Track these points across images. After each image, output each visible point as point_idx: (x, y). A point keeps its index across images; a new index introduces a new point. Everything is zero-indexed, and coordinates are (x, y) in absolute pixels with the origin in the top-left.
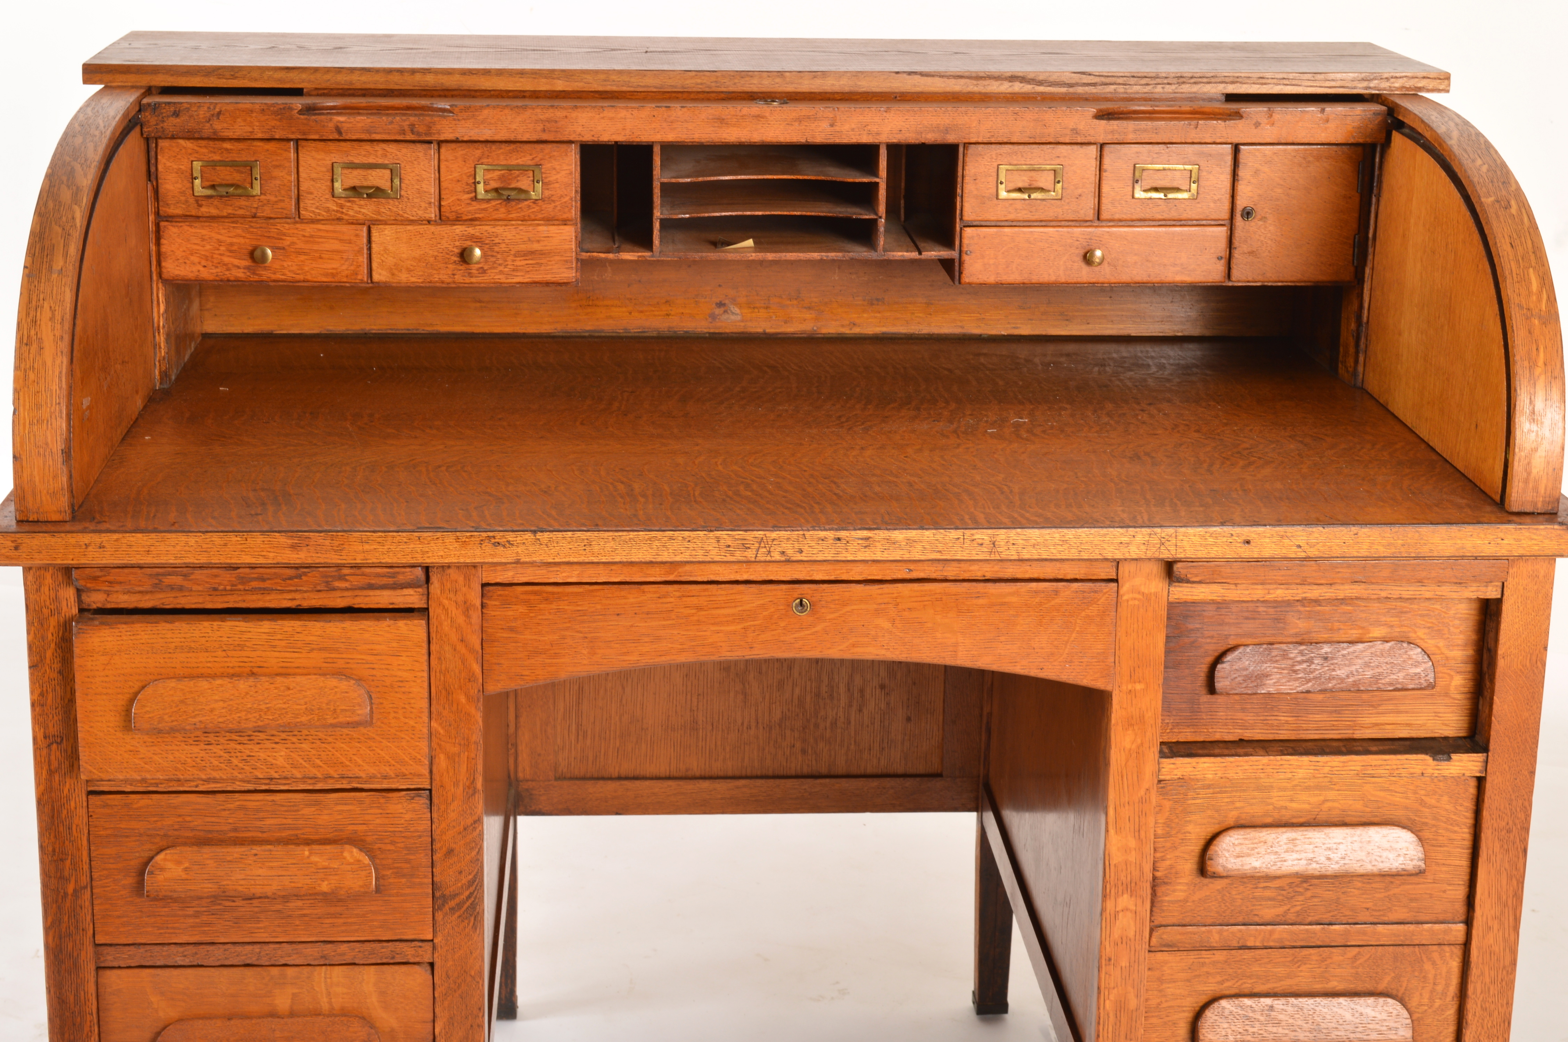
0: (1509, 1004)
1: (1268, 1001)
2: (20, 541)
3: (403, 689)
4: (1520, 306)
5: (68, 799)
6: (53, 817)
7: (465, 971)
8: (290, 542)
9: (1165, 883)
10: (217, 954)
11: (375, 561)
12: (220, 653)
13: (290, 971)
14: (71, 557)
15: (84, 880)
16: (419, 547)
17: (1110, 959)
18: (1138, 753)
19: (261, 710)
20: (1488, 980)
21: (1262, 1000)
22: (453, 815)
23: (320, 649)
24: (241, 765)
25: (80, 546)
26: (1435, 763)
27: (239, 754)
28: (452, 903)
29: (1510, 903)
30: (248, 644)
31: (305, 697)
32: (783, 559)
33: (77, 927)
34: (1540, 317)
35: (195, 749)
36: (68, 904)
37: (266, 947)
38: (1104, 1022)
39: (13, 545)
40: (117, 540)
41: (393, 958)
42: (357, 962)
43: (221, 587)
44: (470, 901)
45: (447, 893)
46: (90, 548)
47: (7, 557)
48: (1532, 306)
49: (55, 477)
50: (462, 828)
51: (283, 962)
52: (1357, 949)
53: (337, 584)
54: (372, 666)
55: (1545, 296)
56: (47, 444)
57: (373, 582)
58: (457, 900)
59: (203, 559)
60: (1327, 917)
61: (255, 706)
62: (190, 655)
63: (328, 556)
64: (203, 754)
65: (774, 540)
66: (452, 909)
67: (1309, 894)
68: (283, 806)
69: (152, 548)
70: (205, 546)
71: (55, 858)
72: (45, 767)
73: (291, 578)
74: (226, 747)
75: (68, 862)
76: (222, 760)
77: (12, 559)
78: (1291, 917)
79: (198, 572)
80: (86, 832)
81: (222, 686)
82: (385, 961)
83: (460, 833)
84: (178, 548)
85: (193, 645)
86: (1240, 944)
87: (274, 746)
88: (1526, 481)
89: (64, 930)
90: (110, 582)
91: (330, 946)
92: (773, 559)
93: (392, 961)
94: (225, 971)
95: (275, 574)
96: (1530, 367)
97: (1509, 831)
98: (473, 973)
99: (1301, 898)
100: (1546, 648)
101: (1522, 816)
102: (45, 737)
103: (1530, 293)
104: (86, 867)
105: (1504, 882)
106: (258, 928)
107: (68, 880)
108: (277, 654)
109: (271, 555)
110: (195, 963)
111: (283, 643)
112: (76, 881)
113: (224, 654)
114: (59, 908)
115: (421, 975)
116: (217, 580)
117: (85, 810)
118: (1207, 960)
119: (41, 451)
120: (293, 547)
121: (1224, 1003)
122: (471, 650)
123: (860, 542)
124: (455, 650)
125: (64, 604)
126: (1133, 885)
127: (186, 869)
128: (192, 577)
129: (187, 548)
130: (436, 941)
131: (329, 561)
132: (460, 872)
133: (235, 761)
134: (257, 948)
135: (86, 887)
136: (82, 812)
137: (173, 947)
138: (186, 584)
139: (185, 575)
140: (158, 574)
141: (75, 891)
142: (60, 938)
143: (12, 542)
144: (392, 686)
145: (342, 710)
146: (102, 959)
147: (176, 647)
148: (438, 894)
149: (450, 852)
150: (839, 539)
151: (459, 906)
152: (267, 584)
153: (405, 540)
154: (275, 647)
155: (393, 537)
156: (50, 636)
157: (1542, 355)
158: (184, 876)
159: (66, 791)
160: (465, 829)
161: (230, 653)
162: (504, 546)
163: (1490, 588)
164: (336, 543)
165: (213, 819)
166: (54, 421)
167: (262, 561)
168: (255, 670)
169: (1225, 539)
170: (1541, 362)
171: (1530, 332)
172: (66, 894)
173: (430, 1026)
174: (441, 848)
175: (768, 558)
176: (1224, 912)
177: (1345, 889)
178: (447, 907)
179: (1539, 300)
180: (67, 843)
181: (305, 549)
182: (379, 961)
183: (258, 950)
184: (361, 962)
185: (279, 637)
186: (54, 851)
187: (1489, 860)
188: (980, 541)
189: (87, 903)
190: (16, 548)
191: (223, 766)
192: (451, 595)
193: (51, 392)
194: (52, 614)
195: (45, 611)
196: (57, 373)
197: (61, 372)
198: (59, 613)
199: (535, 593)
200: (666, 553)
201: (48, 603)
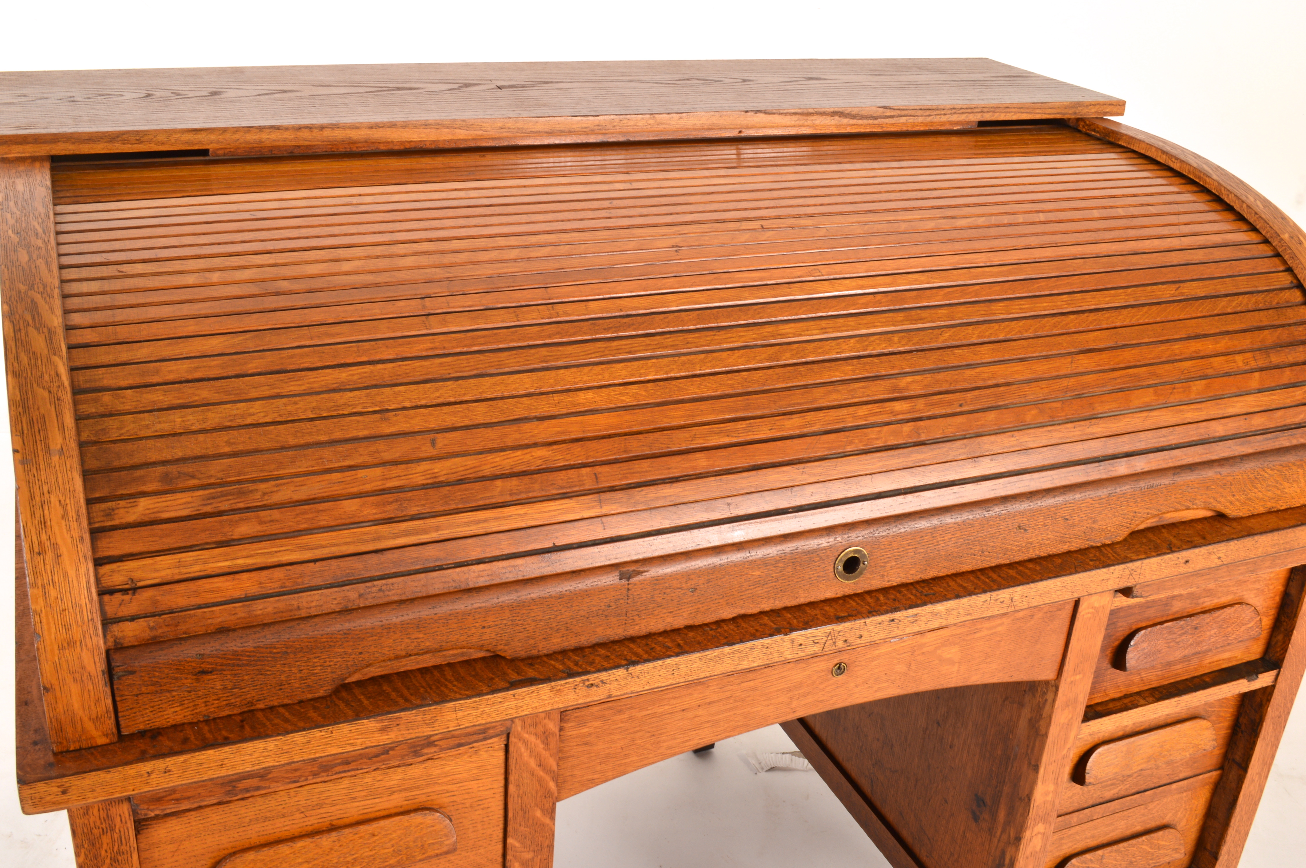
2: (67, 785)
3: (482, 806)
8: (379, 725)
11: (468, 724)
12: (298, 815)
14: (131, 788)
16: (513, 703)
18: (1068, 725)
19: (348, 862)
23: (401, 791)
25: (142, 776)
30: (326, 801)
31: (391, 840)
39: (60, 789)
40: (185, 761)
43: (302, 779)
46: (153, 776)
47: (54, 803)
49: (98, 701)
53: (426, 751)
54: (452, 794)
56: (83, 668)
57: (463, 741)
61: (341, 859)
62: (266, 824)
63: (420, 730)
69: (226, 761)
70: (285, 747)
73: (377, 756)
77: (60, 803)
79: (276, 770)
81: (304, 847)
84: (255, 755)
85: (268, 814)
90: (176, 800)
95: (361, 755)
108: (358, 804)
109: (359, 741)
111: (364, 793)
113: (302, 815)
119: (78, 678)
120: (383, 730)
128: (270, 776)
129: (266, 754)
131: (420, 735)
139: (262, 776)
140: (230, 782)
143: (58, 787)
144: (471, 806)
145: (430, 844)
147: (251, 821)
150: (893, 620)
153: (500, 700)
154: (355, 798)
155: (488, 699)
161: (308, 814)
164: (428, 717)
166: (86, 637)
167: (348, 749)
168: (336, 824)
181: (395, 729)
185: (359, 788)
188: (1002, 600)
190: (64, 792)
192: (532, 729)
193: (81, 606)
194: (104, 832)
195: (96, 832)
196: (84, 584)
197: (88, 582)
198: (112, 830)
199: (610, 708)
200: (745, 662)
201: (98, 823)
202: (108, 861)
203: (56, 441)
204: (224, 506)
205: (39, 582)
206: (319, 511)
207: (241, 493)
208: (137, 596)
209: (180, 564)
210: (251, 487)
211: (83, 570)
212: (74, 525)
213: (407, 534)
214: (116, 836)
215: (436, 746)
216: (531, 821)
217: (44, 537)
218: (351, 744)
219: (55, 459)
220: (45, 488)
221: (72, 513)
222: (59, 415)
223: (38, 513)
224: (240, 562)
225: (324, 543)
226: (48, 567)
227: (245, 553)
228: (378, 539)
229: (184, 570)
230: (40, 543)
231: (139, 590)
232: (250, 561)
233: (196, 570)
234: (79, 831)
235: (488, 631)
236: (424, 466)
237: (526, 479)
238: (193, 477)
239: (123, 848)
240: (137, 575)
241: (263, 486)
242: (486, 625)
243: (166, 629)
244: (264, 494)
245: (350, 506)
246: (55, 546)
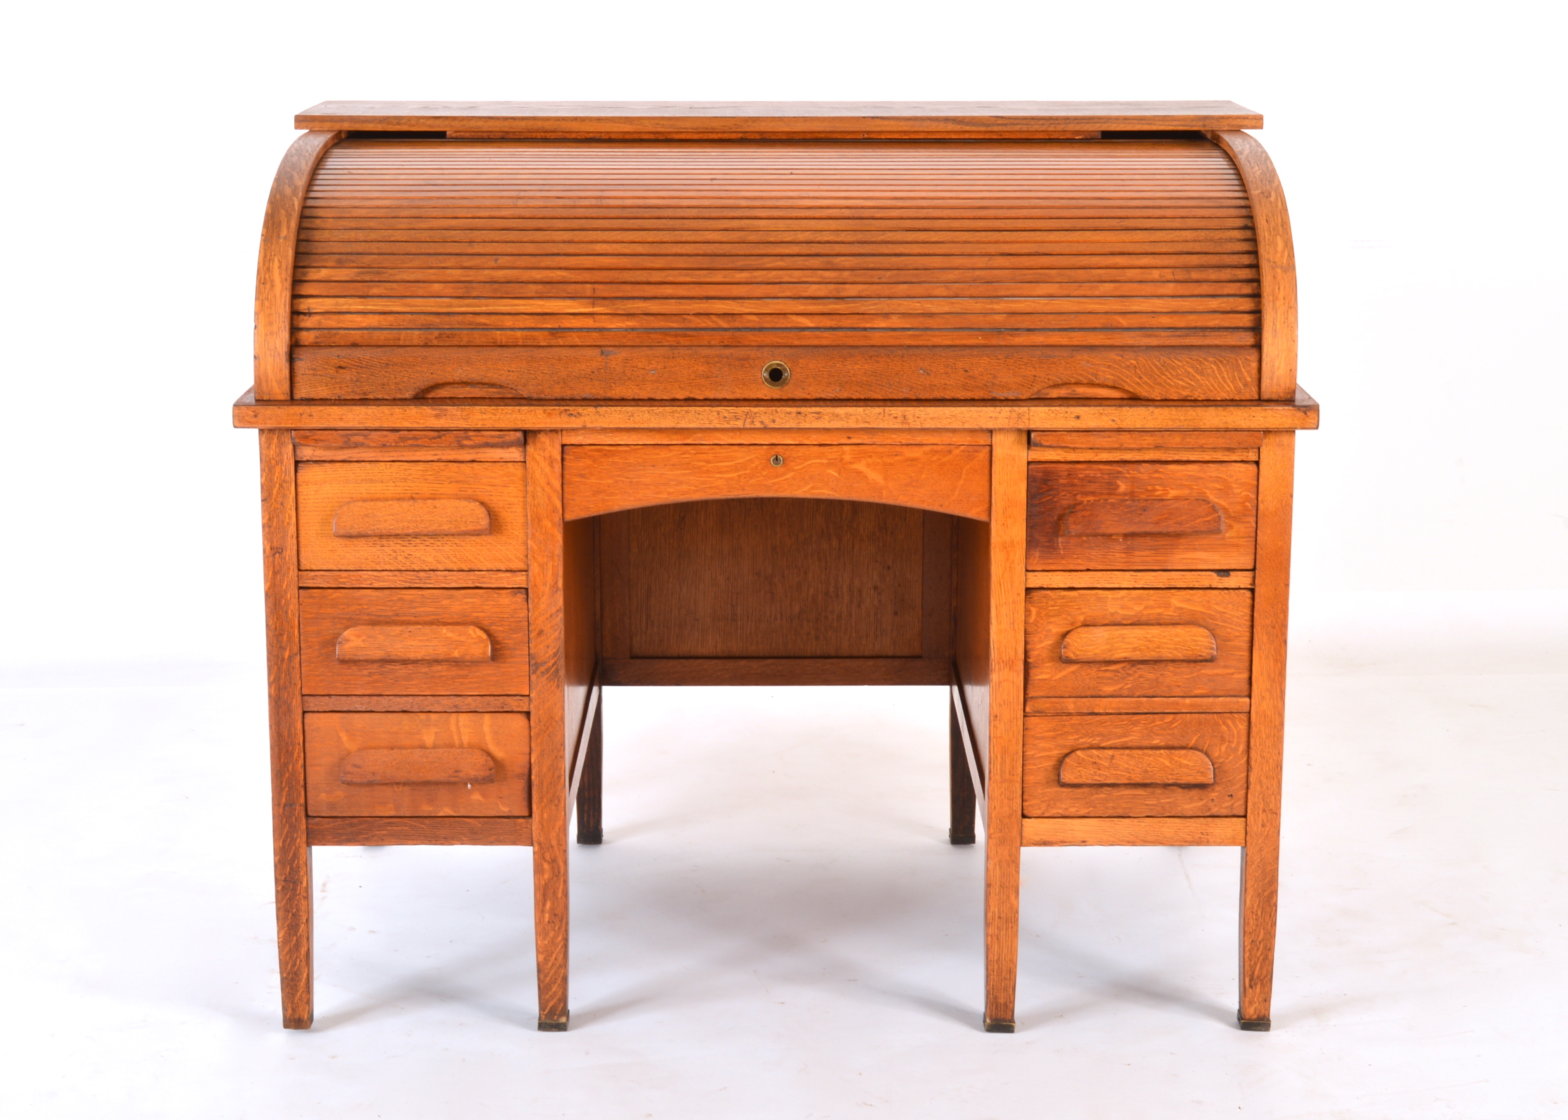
0: (1280, 753)
1: (1110, 752)
2: (257, 411)
3: (511, 510)
4: (1269, 261)
5: (286, 592)
6: (275, 604)
7: (552, 718)
8: (434, 412)
9: (1036, 667)
10: (384, 703)
11: (490, 426)
12: (391, 484)
13: (433, 716)
14: (291, 422)
15: (296, 649)
16: (519, 417)
17: (996, 716)
18: (1010, 568)
19: (417, 521)
20: (1264, 736)
21: (1106, 751)
22: (542, 606)
23: (456, 482)
24: (404, 561)
25: (297, 415)
26: (1219, 578)
27: (402, 554)
28: (542, 669)
29: (1276, 679)
30: (410, 478)
31: (446, 513)
32: (762, 426)
33: (290, 682)
34: (1282, 267)
35: (374, 549)
36: (284, 666)
37: (417, 698)
38: (994, 762)
39: (253, 414)
40: (321, 411)
41: (503, 708)
42: (478, 710)
43: (389, 444)
44: (554, 668)
45: (539, 661)
46: (303, 416)
47: (249, 422)
48: (1277, 260)
49: (281, 370)
50: (549, 614)
51: (428, 709)
52: (1172, 716)
53: (465, 442)
54: (490, 493)
55: (1286, 254)
56: (276, 348)
57: (489, 441)
58: (546, 666)
59: (377, 425)
60: (1150, 692)
61: (414, 519)
62: (370, 485)
63: (459, 422)
64: (379, 553)
65: (756, 413)
66: (542, 673)
67: (1137, 675)
68: (429, 598)
69: (344, 417)
70: (377, 415)
71: (276, 633)
72: (271, 569)
73: (434, 438)
74: (394, 548)
75: (285, 636)
76: (391, 557)
77: (253, 423)
78: (1126, 693)
79: (374, 433)
80: (297, 615)
81: (392, 505)
82: (497, 710)
83: (547, 619)
84: (361, 416)
85: (373, 479)
86: (1089, 711)
87: (426, 548)
88: (1272, 379)
89: (281, 684)
90: (316, 440)
91: (460, 698)
92: (756, 427)
93: (502, 710)
94: (390, 715)
95: (424, 435)
96: (1273, 301)
97: (1274, 627)
98: (557, 719)
99: (1131, 678)
100: (1292, 496)
101: (1282, 616)
102: (271, 549)
103: (1276, 252)
104: (297, 640)
105: (1272, 664)
106: (412, 685)
107: (285, 649)
108: (428, 485)
109: (422, 421)
110: (369, 710)
112: (290, 650)
113: (394, 484)
114: (279, 668)
115: (521, 720)
116: (386, 439)
117: (297, 600)
118: (1066, 723)
119: (272, 353)
120: (437, 416)
121: (1079, 753)
122: (555, 491)
123: (814, 415)
124: (544, 490)
125: (285, 456)
126: (1011, 662)
127: (364, 641)
128: (370, 437)
129: (366, 417)
130: (531, 696)
131: (460, 426)
132: (548, 647)
133: (400, 558)
134: (410, 699)
135: (297, 654)
136: (295, 601)
137: (354, 698)
138: (365, 441)
139: (365, 436)
140: (347, 435)
141: (290, 657)
142: (279, 690)
143: (253, 412)
144: (503, 507)
145: (471, 522)
146: (307, 705)
148: (532, 662)
149: (541, 633)
150: (800, 411)
151: (548, 670)
152: (419, 442)
153: (510, 412)
154: (426, 480)
155: (502, 410)
156: (275, 478)
157: (1282, 292)
158: (362, 645)
159: (284, 586)
160: (551, 616)
161: (398, 484)
162: (575, 416)
163: (1250, 454)
164: (464, 413)
165: (382, 608)
166: (281, 333)
167: (415, 426)
168: (414, 496)
169: (1062, 415)
170: (1281, 296)
171: (1274, 277)
172: (283, 659)
173: (527, 757)
174: (535, 630)
175: (752, 426)
176: (1077, 688)
177: (1162, 672)
178: (539, 672)
179: (1282, 256)
180: (284, 623)
181: (444, 417)
182: (493, 710)
183: (411, 701)
184: (481, 710)
185: (430, 473)
186: (276, 628)
187: (1260, 649)
188: (895, 416)
189: (298, 666)
190: (255, 416)
191: (392, 561)
192: (541, 452)
193: (279, 314)
194: (277, 464)
195: (273, 462)
196: (283, 302)
197: (285, 302)
198: (282, 463)
199: (598, 451)
200: (683, 422)
201: (275, 456)
202: (277, 486)
203: (284, 232)
204: (368, 278)
205: (261, 298)
206: (419, 287)
207: (378, 273)
208: (311, 318)
209: (337, 304)
210: (384, 270)
211: (284, 294)
212: (284, 272)
213: (468, 306)
214: (284, 468)
215: (471, 440)
216: (544, 529)
217: (267, 276)
218: (417, 422)
219: (281, 240)
220: (273, 253)
221: (284, 266)
222: (288, 222)
223: (267, 264)
224: (370, 307)
225: (418, 304)
226: (266, 291)
227: (372, 303)
228: (451, 306)
229: (338, 307)
230: (265, 279)
231: (313, 315)
232: (374, 308)
233: (345, 308)
234: (264, 459)
235: (512, 374)
236: (487, 272)
237: (548, 286)
238: (354, 262)
239: (287, 478)
240: (312, 306)
241: (390, 271)
242: (511, 369)
243: (324, 339)
244: (391, 275)
245: (437, 287)
246: (272, 281)
